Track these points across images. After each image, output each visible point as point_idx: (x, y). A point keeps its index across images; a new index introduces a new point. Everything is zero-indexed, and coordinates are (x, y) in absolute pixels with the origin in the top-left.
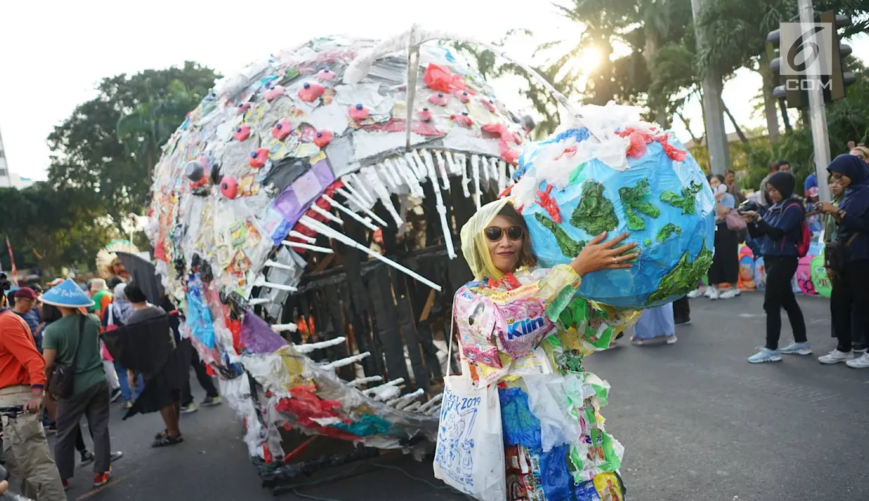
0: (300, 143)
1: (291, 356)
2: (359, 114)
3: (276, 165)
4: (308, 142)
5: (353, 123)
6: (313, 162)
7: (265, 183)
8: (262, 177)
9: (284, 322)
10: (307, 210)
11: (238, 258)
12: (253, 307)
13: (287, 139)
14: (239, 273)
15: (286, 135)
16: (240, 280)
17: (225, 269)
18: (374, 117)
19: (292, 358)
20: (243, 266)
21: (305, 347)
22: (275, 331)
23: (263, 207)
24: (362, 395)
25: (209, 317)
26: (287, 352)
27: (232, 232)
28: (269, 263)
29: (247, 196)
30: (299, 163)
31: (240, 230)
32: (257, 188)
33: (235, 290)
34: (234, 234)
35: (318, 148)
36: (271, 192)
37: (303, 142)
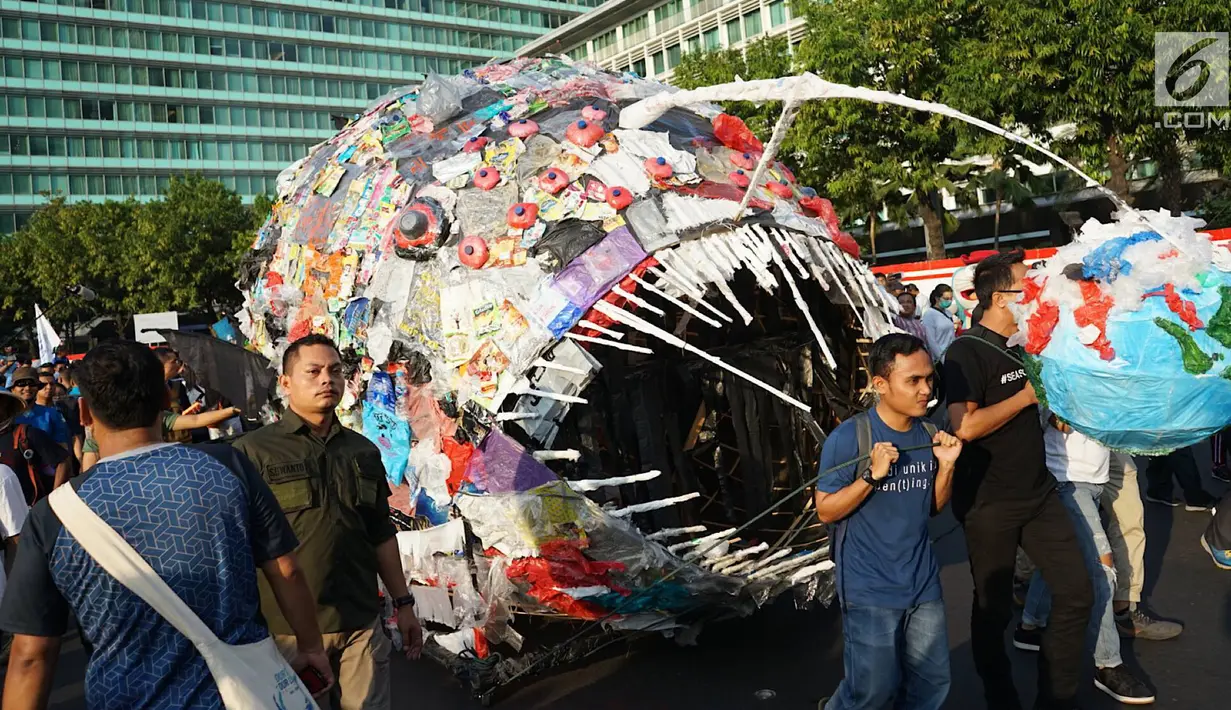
0: (585, 201)
1: (560, 497)
2: (662, 171)
3: (552, 229)
4: (596, 202)
5: (654, 181)
6: (608, 228)
7: (534, 251)
8: (530, 242)
9: (556, 447)
10: (606, 294)
11: (485, 353)
12: (502, 423)
13: (563, 195)
14: (485, 374)
15: (562, 189)
16: (484, 384)
17: (458, 367)
18: (679, 177)
19: (560, 500)
20: (492, 363)
21: (585, 485)
22: (538, 459)
23: (533, 284)
24: (667, 553)
25: (405, 437)
26: (554, 489)
27: (476, 316)
28: (540, 362)
29: (504, 266)
30: (586, 228)
31: (492, 313)
32: (521, 256)
33: (473, 398)
34: (481, 318)
35: (614, 211)
36: (547, 263)
37: (589, 200)
